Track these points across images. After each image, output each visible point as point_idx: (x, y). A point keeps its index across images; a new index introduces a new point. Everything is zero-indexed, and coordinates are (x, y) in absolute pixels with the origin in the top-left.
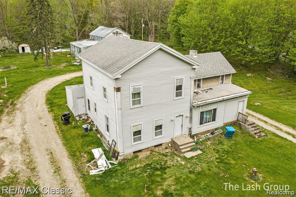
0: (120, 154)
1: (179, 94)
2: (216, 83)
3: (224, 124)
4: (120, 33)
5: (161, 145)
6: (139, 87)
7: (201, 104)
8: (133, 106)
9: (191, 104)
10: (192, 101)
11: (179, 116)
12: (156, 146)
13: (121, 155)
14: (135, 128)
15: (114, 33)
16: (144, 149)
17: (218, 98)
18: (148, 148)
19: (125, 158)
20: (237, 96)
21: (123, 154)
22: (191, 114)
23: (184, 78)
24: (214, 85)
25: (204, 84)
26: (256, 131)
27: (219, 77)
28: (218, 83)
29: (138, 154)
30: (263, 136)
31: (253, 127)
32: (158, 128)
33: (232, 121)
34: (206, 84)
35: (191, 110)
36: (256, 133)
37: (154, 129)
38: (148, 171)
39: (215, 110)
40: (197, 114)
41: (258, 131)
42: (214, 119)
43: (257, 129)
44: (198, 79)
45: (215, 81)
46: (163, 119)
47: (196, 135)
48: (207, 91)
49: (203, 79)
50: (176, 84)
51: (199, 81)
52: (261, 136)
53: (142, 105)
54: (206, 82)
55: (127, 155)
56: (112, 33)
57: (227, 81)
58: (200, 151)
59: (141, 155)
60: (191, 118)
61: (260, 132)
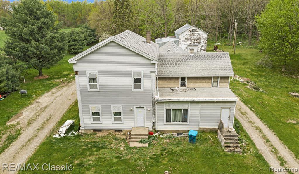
0: (81, 128)
1: (137, 87)
2: (207, 85)
3: (200, 128)
5: (121, 130)
6: (94, 73)
7: (163, 100)
8: (91, 89)
9: (153, 98)
10: (154, 95)
11: (139, 108)
12: (116, 130)
13: (82, 130)
14: (94, 108)
16: (104, 130)
17: (188, 98)
18: (108, 130)
19: (85, 132)
21: (84, 128)
23: (142, 71)
24: (205, 86)
25: (190, 83)
26: (232, 144)
27: (210, 78)
28: (210, 85)
29: (98, 133)
30: (236, 152)
31: (231, 139)
32: (117, 114)
33: (212, 128)
34: (193, 83)
35: (153, 104)
36: (230, 146)
37: (113, 114)
38: (89, 146)
39: (186, 111)
40: (161, 111)
41: (235, 145)
42: (185, 120)
43: (235, 143)
44: (182, 77)
45: (205, 82)
46: (122, 107)
47: (161, 132)
48: (187, 91)
49: (188, 78)
50: (133, 76)
51: (183, 79)
52: (233, 151)
53: (98, 90)
54: (193, 82)
55: (87, 131)
56: (188, 30)
57: (223, 85)
58: (146, 145)
59: (99, 134)
60: (154, 112)
61: (237, 147)
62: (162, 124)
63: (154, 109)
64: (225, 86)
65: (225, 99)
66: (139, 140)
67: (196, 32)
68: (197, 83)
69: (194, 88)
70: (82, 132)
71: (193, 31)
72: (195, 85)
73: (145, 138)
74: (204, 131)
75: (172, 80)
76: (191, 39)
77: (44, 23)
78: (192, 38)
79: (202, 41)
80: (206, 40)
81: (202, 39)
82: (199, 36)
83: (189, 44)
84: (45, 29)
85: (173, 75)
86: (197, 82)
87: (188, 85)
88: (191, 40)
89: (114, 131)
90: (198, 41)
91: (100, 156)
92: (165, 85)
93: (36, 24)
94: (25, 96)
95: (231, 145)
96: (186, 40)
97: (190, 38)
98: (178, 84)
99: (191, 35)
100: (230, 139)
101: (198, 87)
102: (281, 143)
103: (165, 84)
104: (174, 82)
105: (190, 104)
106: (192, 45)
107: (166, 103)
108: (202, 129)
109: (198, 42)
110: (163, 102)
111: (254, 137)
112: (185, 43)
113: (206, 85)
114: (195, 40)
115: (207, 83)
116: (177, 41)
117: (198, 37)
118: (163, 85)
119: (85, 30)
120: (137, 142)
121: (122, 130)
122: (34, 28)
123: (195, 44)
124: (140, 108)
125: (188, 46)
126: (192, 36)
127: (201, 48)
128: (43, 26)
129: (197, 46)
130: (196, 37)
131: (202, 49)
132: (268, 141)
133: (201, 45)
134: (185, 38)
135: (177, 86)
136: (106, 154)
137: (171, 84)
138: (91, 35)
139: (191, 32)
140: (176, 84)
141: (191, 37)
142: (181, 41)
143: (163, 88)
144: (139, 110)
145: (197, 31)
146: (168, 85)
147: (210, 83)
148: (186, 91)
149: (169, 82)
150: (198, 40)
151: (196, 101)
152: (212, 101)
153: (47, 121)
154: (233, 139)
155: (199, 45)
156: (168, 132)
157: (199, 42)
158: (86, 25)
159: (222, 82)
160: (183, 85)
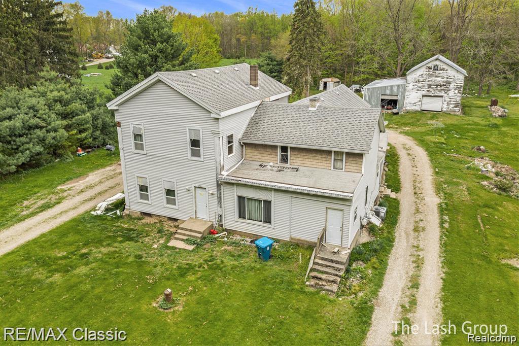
0: (126, 207)
1: (196, 154)
2: (325, 165)
3: (292, 238)
4: (443, 69)
5: (176, 220)
6: (140, 126)
7: (230, 179)
8: (136, 150)
9: (218, 175)
11: (198, 187)
12: (170, 219)
13: (127, 210)
14: (141, 180)
15: (430, 68)
16: (154, 215)
19: (130, 214)
20: (310, 192)
21: (129, 208)
22: (219, 192)
23: (200, 129)
24: (320, 167)
25: (295, 158)
26: (326, 275)
27: (329, 152)
28: (330, 165)
29: (146, 217)
30: (324, 290)
31: (330, 266)
32: (170, 192)
33: (311, 242)
34: (300, 159)
35: (219, 186)
36: (320, 278)
37: (164, 192)
38: (119, 233)
39: (268, 203)
40: (231, 197)
41: (332, 278)
42: (268, 220)
43: (334, 275)
44: (282, 146)
45: (320, 158)
46: (175, 183)
47: (231, 232)
48: (283, 171)
49: (291, 148)
50: (189, 135)
51: (284, 149)
52: (321, 288)
53: (144, 152)
54: (299, 156)
55: (133, 212)
56: (425, 67)
57: (352, 167)
58: (191, 248)
59: (147, 220)
60: (220, 198)
61: (334, 282)
62: (232, 221)
63: (220, 193)
64: (356, 171)
65: (331, 192)
66: (185, 238)
67: (441, 70)
68: (307, 160)
69: (297, 167)
70: (128, 212)
71: (436, 68)
72: (304, 162)
73: (197, 237)
74: (298, 245)
75: (265, 150)
76: (430, 83)
77: (161, 51)
78: (431, 81)
79: (452, 87)
80: (461, 86)
81: (453, 84)
82: (447, 78)
83: (424, 93)
84: (161, 58)
85: (265, 142)
86: (307, 157)
87: (291, 161)
88: (430, 86)
89: (166, 219)
90: (445, 87)
91: (117, 250)
92: (255, 157)
93: (150, 51)
94: (111, 154)
95: (324, 276)
96: (420, 85)
97: (429, 81)
98: (275, 156)
99: (430, 75)
100: (327, 266)
101: (309, 166)
102: (438, 296)
103: (256, 154)
104: (269, 153)
105: (273, 192)
106: (431, 94)
107: (237, 186)
108: (295, 239)
109: (443, 90)
110: (232, 184)
111: (395, 274)
112: (418, 90)
113: (321, 164)
114: (437, 86)
115: (323, 162)
116: (402, 85)
117: (445, 80)
118: (253, 157)
119: (265, 62)
120: (183, 240)
121: (178, 219)
122: (144, 57)
123: (438, 93)
124: (200, 188)
125: (423, 96)
126: (433, 78)
127: (450, 101)
128: (158, 54)
129: (442, 97)
130: (439, 79)
131: (451, 103)
132: (415, 285)
133: (450, 95)
134: (418, 81)
135: (272, 160)
136: (127, 249)
137: (265, 155)
138: (275, 70)
139: (431, 70)
140: (272, 156)
141: (429, 79)
142: (411, 86)
143: (251, 162)
144: (198, 191)
145: (444, 69)
146: (261, 157)
147: (328, 162)
148: (280, 171)
149: (262, 152)
150: (444, 85)
151: (281, 188)
152: (306, 192)
153: (106, 191)
154: (332, 267)
155: (446, 95)
156: (241, 236)
157: (447, 90)
158: (269, 54)
159: (350, 162)
160: (284, 159)
